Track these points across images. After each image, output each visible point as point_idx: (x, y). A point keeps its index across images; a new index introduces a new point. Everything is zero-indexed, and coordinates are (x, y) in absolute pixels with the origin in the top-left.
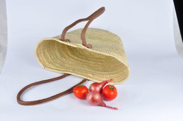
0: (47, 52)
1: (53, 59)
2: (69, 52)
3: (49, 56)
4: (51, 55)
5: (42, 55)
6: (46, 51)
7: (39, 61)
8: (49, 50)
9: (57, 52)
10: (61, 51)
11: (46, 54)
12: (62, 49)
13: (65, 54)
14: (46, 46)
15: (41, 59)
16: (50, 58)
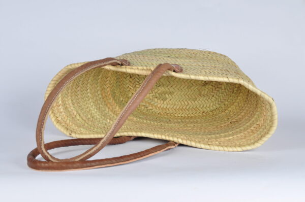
0: (71, 105)
1: (85, 121)
2: (117, 107)
3: (75, 113)
4: (80, 112)
5: (62, 110)
6: (70, 102)
7: (55, 123)
8: (74, 101)
9: (92, 106)
10: (101, 106)
11: (70, 109)
12: (101, 100)
13: (110, 112)
14: (70, 91)
15: (60, 119)
16: (78, 117)
